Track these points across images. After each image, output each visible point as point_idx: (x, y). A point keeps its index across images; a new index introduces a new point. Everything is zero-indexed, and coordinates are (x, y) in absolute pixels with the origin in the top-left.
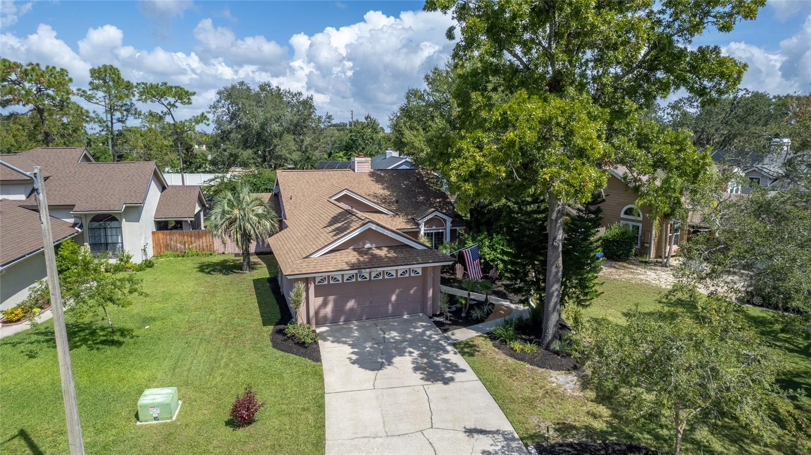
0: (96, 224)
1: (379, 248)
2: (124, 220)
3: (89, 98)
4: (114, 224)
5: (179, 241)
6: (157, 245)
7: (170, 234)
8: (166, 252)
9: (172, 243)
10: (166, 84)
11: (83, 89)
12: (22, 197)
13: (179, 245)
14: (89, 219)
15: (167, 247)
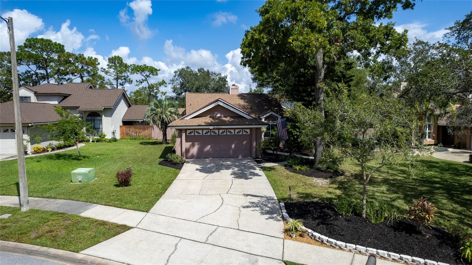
0: (90, 118)
2: (103, 116)
3: (107, 73)
4: (98, 118)
5: (133, 131)
6: (122, 133)
7: (129, 128)
8: (127, 137)
9: (130, 132)
10: (145, 65)
11: (104, 68)
12: (56, 103)
13: (133, 134)
14: (87, 115)
15: (127, 134)
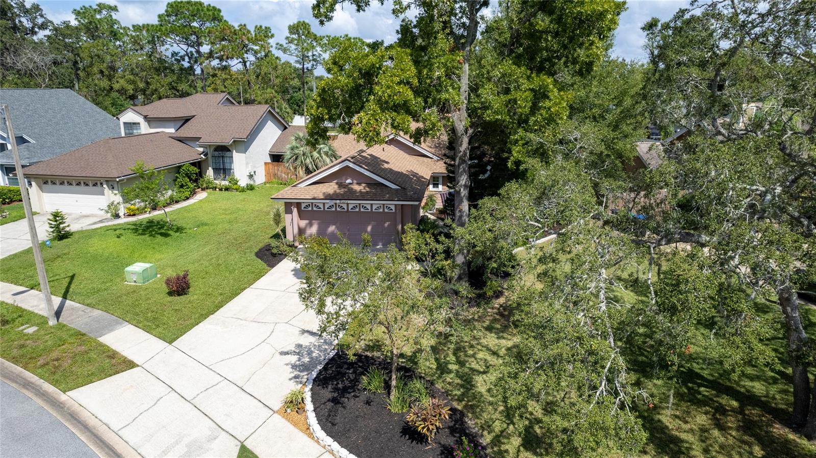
0: (216, 153)
1: (359, 184)
2: (234, 151)
3: (285, 51)
4: (228, 154)
5: (283, 172)
6: (268, 174)
7: (277, 166)
8: (274, 180)
9: (279, 173)
10: (347, 36)
11: (280, 43)
12: (172, 130)
13: (284, 175)
14: (212, 149)
15: (275, 175)
